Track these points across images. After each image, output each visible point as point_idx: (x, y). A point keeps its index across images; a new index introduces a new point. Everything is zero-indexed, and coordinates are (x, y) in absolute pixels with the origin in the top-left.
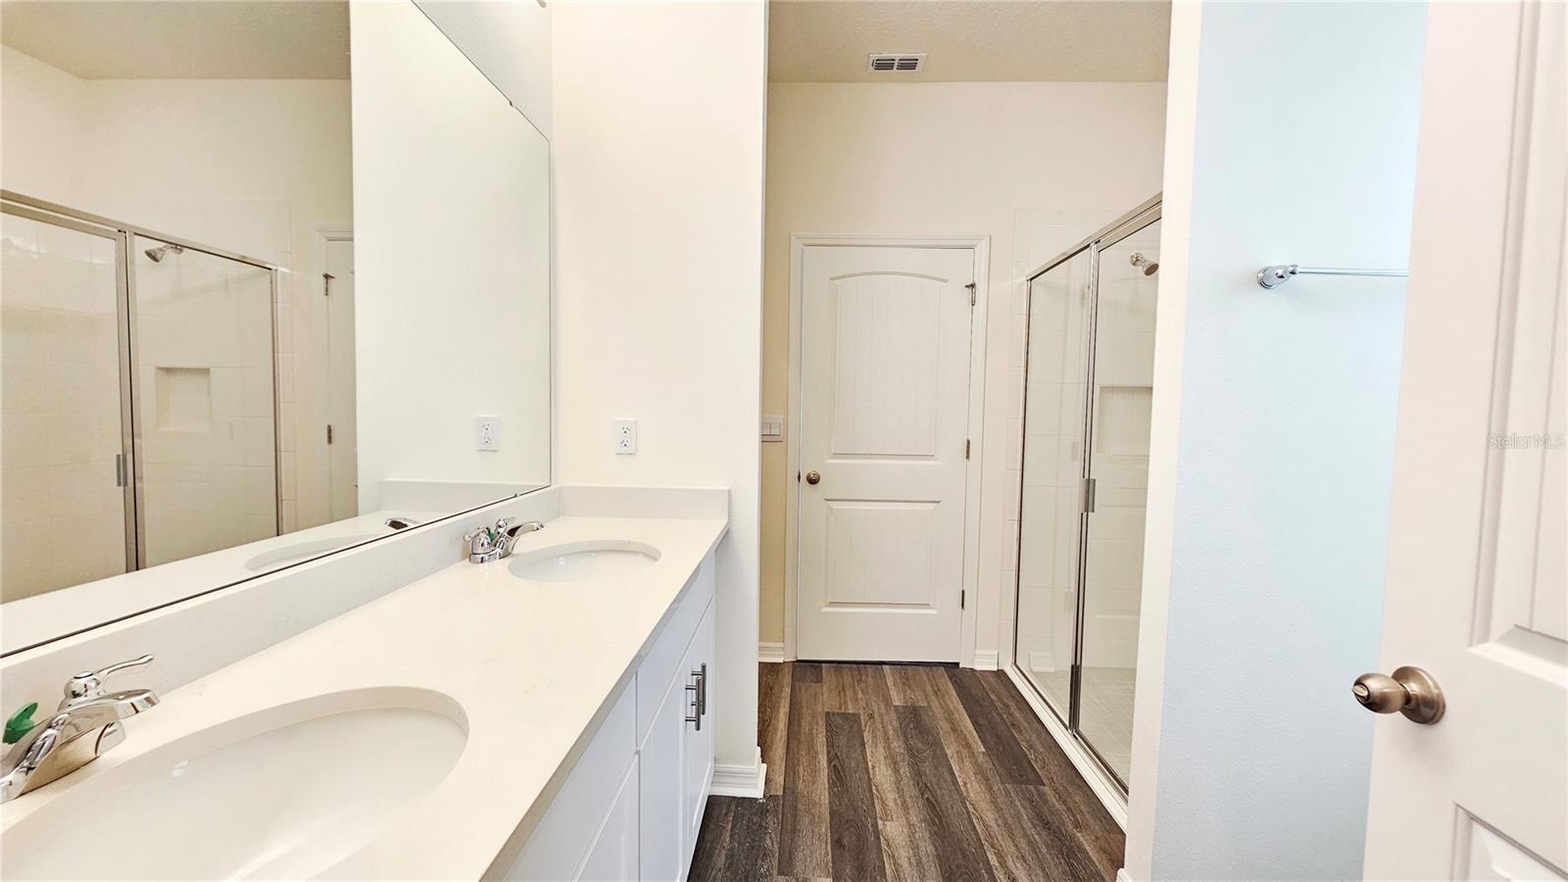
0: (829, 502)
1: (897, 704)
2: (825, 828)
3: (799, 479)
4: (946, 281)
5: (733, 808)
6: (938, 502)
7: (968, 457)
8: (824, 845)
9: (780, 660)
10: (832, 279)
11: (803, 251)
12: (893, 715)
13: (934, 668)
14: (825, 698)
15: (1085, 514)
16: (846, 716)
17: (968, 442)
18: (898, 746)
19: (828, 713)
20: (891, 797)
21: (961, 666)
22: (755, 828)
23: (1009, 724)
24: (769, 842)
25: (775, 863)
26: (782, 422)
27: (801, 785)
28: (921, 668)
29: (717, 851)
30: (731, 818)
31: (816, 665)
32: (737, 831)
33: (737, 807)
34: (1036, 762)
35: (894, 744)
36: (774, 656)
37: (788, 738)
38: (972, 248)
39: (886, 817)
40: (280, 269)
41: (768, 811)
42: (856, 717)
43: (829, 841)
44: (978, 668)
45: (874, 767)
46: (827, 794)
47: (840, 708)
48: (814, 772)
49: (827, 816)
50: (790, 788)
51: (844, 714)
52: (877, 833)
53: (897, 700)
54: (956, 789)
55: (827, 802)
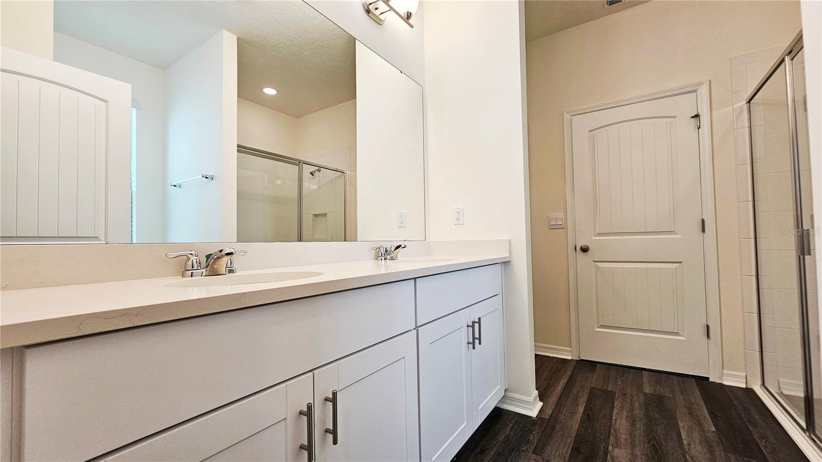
0: (596, 263)
1: (647, 392)
2: (570, 441)
3: (576, 249)
4: (674, 117)
5: (517, 417)
6: (680, 263)
7: (703, 231)
8: (566, 448)
9: (569, 358)
10: (590, 131)
11: (571, 119)
12: (642, 397)
13: (685, 378)
14: (595, 380)
15: (802, 257)
16: (605, 392)
17: (703, 221)
18: (638, 412)
19: (592, 388)
20: (623, 437)
21: (711, 380)
22: (526, 429)
23: (745, 420)
24: (532, 437)
25: (533, 448)
26: (563, 217)
27: (562, 417)
28: (674, 377)
29: (500, 434)
30: (513, 422)
31: (593, 364)
32: (515, 428)
33: (519, 417)
34: (766, 447)
35: (637, 412)
36: (566, 355)
37: (561, 394)
38: (695, 91)
39: (617, 445)
40: (348, 172)
41: (536, 424)
42: (612, 394)
43: (571, 447)
44: (726, 383)
45: (616, 420)
46: (578, 425)
47: (603, 387)
48: (573, 413)
49: (574, 435)
50: (554, 417)
51: (604, 390)
52: (606, 452)
53: (647, 389)
54: (680, 446)
55: (576, 429)
